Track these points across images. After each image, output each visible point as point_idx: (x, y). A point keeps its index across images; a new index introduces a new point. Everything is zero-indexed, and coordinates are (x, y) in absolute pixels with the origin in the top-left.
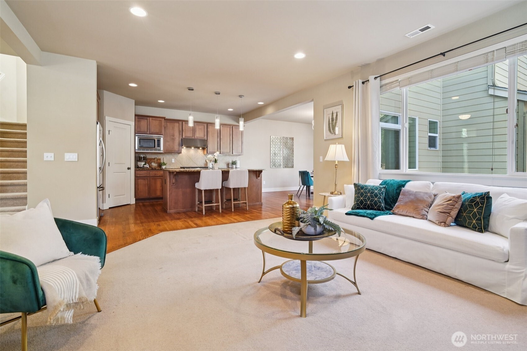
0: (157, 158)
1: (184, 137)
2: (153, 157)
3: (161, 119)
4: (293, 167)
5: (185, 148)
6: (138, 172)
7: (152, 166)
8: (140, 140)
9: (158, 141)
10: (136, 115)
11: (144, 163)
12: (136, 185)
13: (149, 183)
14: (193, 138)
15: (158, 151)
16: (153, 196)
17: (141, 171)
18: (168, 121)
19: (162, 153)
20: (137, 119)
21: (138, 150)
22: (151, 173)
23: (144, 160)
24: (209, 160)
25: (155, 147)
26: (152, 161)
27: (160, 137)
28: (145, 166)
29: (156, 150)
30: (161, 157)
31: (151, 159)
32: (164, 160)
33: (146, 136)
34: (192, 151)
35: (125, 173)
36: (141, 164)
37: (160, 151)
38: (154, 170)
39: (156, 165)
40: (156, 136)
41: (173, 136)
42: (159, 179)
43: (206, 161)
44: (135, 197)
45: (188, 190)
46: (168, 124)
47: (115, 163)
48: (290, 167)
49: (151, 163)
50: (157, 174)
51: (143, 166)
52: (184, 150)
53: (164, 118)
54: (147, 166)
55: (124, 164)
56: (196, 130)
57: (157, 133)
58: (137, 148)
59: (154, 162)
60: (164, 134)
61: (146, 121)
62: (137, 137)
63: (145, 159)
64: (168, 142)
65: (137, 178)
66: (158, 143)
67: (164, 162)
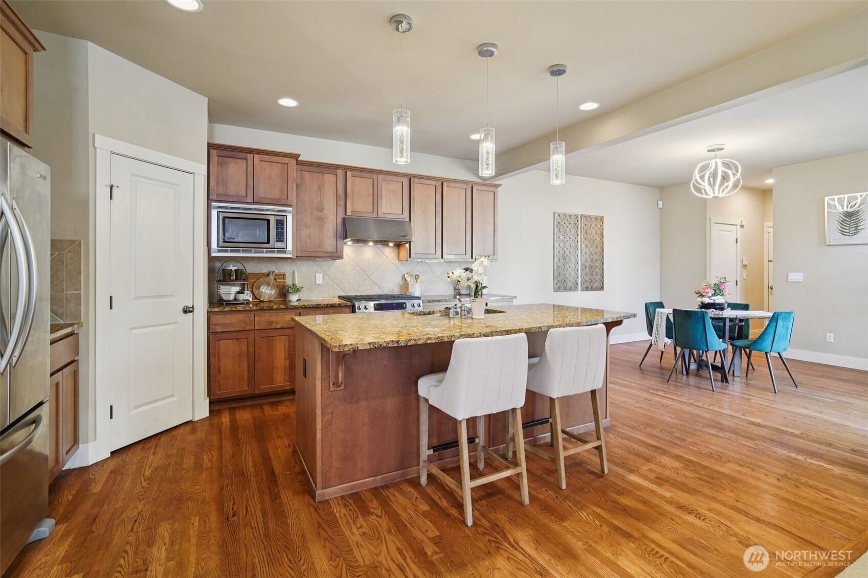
0: (277, 272)
1: (349, 213)
2: (264, 268)
3: (286, 160)
4: (602, 288)
5: (350, 243)
6: (219, 319)
7: (261, 296)
8: (224, 221)
9: (277, 224)
10: (211, 146)
11: (237, 289)
12: (211, 358)
13: (251, 349)
14: (375, 215)
15: (278, 252)
16: (265, 387)
17: (229, 316)
18: (306, 168)
19: (290, 258)
20: (215, 158)
21: (219, 251)
22: (257, 319)
23: (237, 279)
24: (411, 276)
25: (268, 242)
26: (261, 280)
27: (285, 211)
28: (242, 297)
29: (272, 249)
30: (286, 269)
31: (258, 276)
32: (294, 279)
33: (244, 209)
34: (369, 251)
35: (173, 326)
36: (229, 292)
37: (285, 252)
38: (268, 310)
39: (273, 292)
40: (274, 211)
41: (321, 209)
42: (282, 337)
43: (403, 277)
44: (209, 395)
45: (391, 404)
46: (307, 175)
47: (137, 298)
48: (597, 289)
49: (258, 288)
50: (276, 322)
51: (236, 296)
52: (349, 248)
53: (296, 157)
54: (247, 296)
55: (172, 296)
56: (381, 195)
57: (275, 199)
58: (214, 245)
59: (268, 285)
60: (294, 203)
61: (243, 163)
62: (214, 213)
63: (240, 276)
64: (307, 226)
65: (213, 336)
66: (277, 228)
67: (294, 285)
